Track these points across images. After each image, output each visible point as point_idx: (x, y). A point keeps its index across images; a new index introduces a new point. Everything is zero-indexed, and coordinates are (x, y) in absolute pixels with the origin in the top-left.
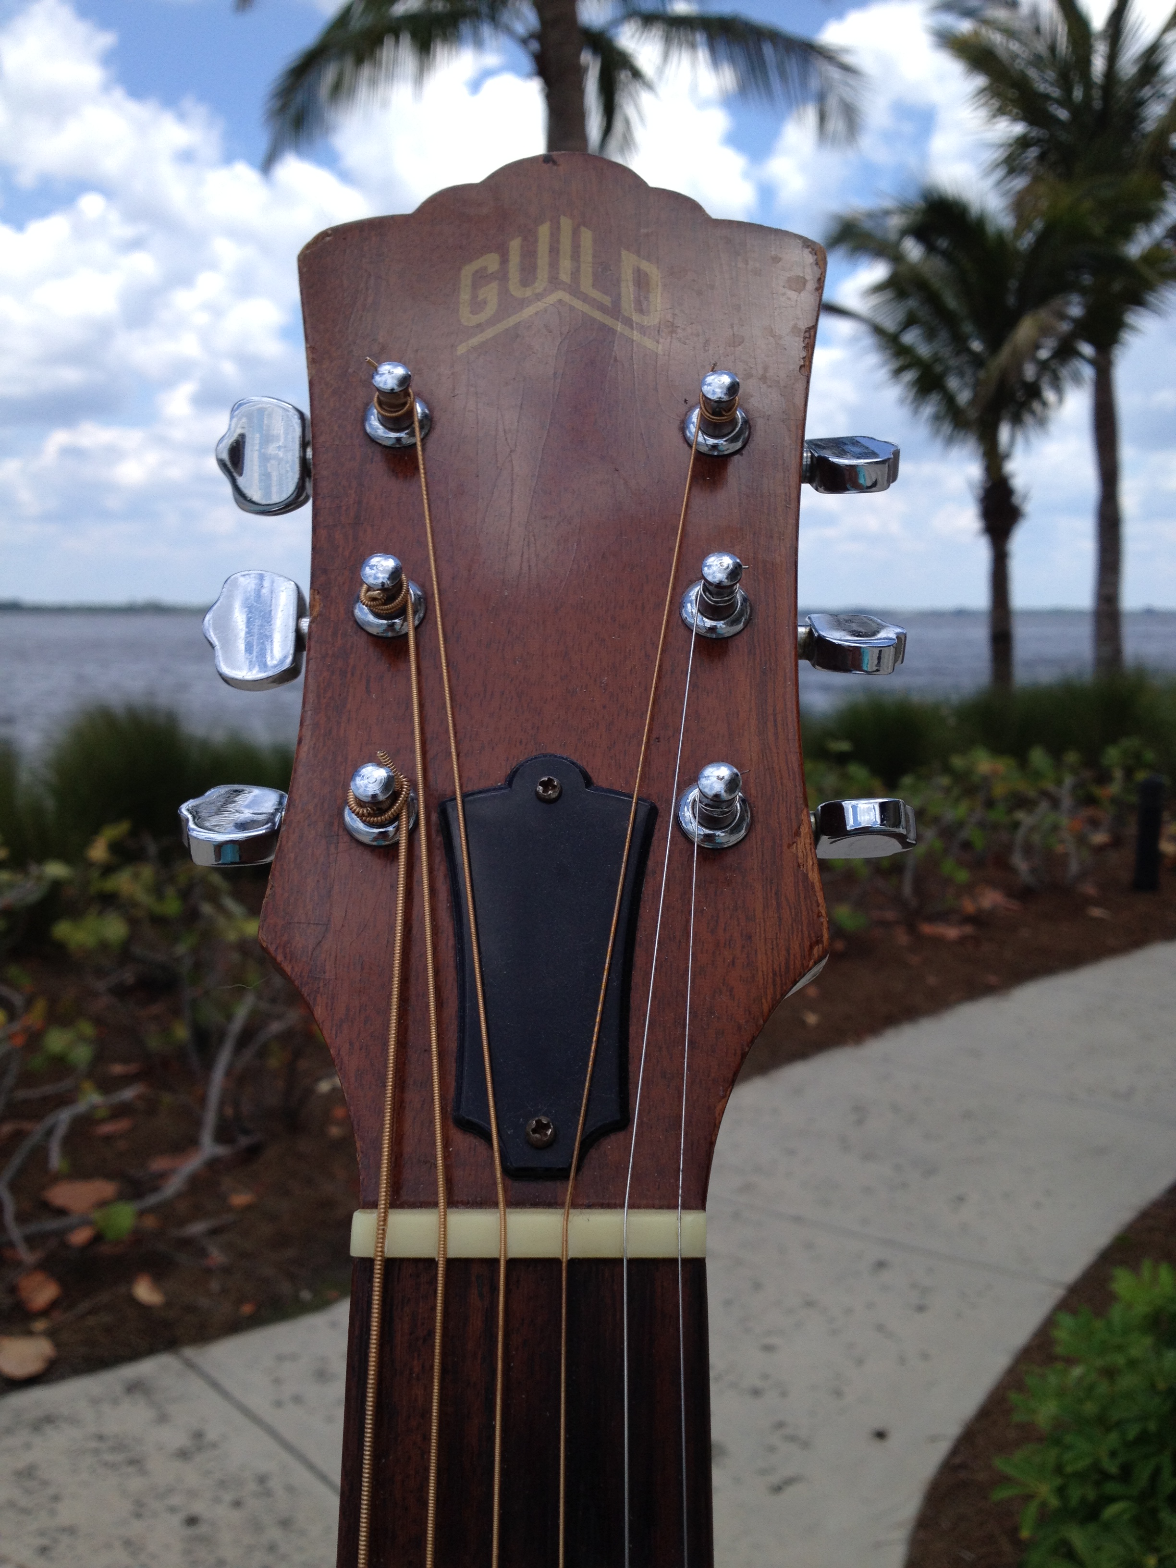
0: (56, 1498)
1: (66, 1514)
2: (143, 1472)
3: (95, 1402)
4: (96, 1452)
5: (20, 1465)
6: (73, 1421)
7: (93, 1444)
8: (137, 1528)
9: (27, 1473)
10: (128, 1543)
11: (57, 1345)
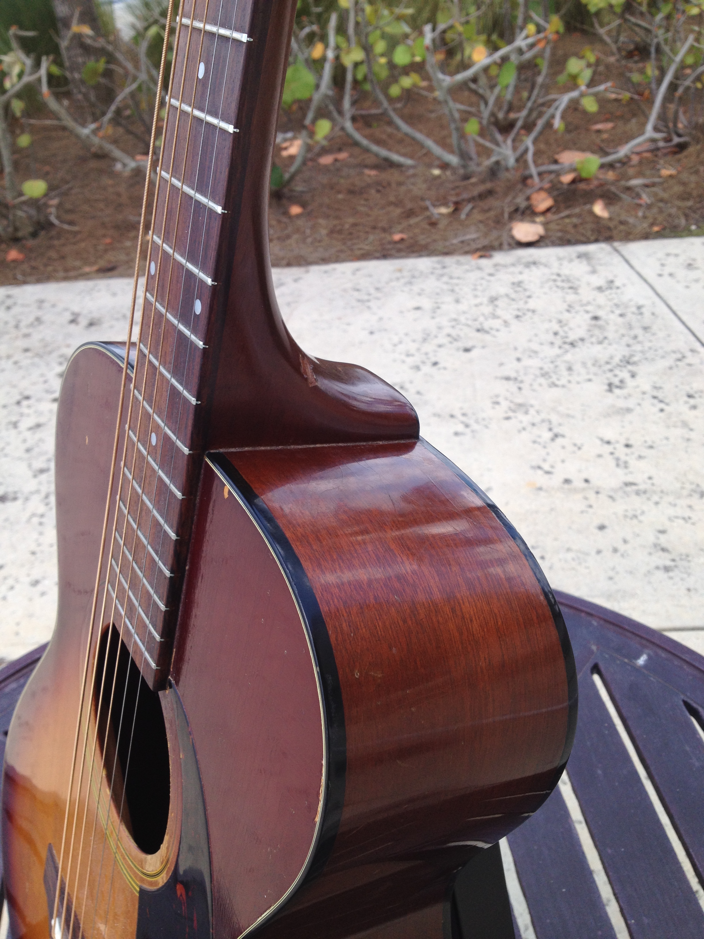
0: (529, 297)
1: (532, 304)
2: (577, 293)
3: (560, 259)
4: (555, 281)
5: (516, 280)
6: (546, 266)
7: (555, 277)
8: (566, 316)
9: (519, 284)
10: (560, 321)
11: (546, 230)
